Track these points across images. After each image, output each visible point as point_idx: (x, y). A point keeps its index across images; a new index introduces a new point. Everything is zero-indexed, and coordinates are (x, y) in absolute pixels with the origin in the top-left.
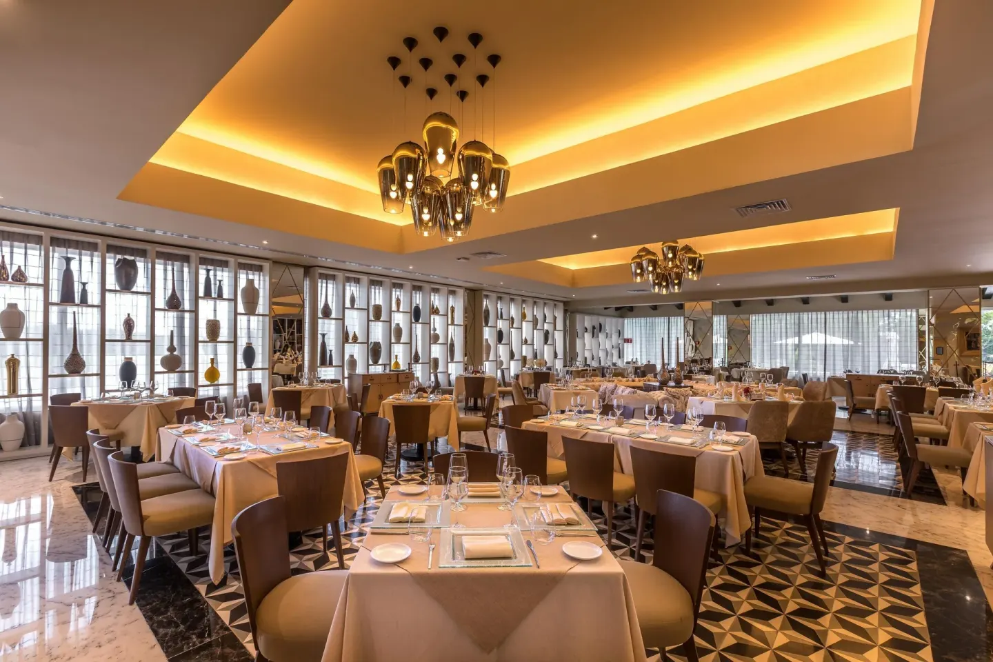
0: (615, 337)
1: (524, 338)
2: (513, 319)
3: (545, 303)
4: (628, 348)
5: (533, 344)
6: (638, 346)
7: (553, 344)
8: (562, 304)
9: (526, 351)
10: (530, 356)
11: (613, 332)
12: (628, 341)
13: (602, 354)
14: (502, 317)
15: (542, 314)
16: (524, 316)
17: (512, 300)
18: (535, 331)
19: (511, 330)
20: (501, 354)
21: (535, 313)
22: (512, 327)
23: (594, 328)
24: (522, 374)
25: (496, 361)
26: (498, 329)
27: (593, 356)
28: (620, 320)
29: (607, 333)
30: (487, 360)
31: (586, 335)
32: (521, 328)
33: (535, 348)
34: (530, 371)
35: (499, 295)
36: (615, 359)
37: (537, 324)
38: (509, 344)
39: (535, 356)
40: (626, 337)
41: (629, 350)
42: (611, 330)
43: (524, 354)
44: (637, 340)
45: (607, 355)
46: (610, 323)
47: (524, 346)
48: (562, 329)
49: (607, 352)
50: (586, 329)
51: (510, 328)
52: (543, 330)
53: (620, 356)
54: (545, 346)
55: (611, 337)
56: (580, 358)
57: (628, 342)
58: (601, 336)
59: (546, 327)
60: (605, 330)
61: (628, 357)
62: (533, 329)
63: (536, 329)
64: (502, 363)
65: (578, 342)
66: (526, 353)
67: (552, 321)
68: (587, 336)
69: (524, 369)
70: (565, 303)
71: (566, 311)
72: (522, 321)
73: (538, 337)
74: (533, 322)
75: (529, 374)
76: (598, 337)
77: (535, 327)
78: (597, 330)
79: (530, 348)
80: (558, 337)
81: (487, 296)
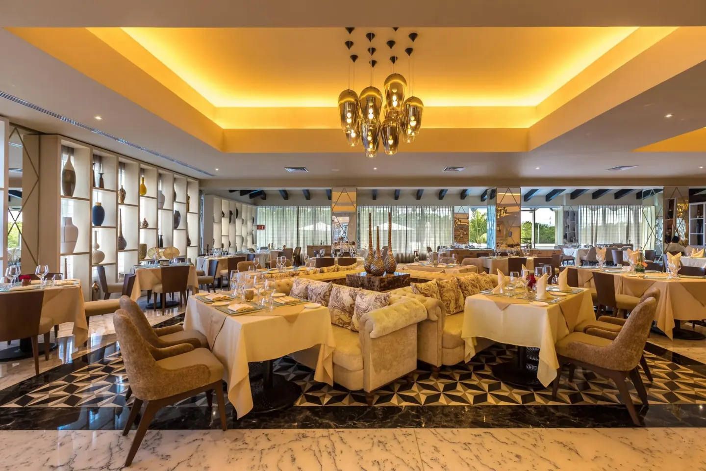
0: (249, 223)
1: (142, 220)
2: (123, 191)
3: (175, 179)
4: (260, 234)
5: (157, 229)
6: (270, 232)
7: (186, 230)
8: (197, 182)
9: (146, 238)
10: (151, 244)
11: (248, 218)
12: (260, 227)
13: (238, 241)
14: (102, 186)
15: (171, 192)
16: (142, 191)
17: (122, 165)
18: (160, 211)
19: (120, 207)
20: (99, 242)
21: (160, 189)
22: (122, 203)
23: (231, 213)
24: (140, 272)
25: (90, 253)
26: (94, 205)
27: (230, 242)
28: (254, 207)
29: (243, 220)
30: (70, 252)
31: (223, 220)
32: (139, 206)
33: (160, 234)
34: (153, 266)
35: (97, 152)
36: (250, 245)
37: (163, 203)
38: (116, 228)
39: (160, 244)
40: (258, 224)
41: (262, 236)
42: (247, 217)
43: (142, 242)
44: (269, 228)
45: (243, 242)
46: (246, 210)
47: (142, 231)
48: (197, 212)
49: (243, 238)
50: (223, 213)
51: (117, 204)
52: (172, 210)
53: (254, 242)
54: (175, 231)
55: (247, 224)
56: (216, 245)
57: (261, 229)
58: (238, 222)
59: (176, 207)
60: (241, 216)
61: (261, 243)
62: (158, 209)
63: (162, 209)
64: (101, 256)
65: (216, 227)
66: (146, 239)
67: (185, 202)
68: (225, 221)
69: (143, 263)
70: (201, 182)
71: (201, 192)
72: (139, 196)
73: (165, 221)
74: (157, 198)
75: (153, 271)
76: (235, 222)
77: (160, 206)
78: (234, 215)
79: (152, 234)
80: (192, 221)
81: (71, 151)
